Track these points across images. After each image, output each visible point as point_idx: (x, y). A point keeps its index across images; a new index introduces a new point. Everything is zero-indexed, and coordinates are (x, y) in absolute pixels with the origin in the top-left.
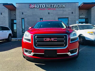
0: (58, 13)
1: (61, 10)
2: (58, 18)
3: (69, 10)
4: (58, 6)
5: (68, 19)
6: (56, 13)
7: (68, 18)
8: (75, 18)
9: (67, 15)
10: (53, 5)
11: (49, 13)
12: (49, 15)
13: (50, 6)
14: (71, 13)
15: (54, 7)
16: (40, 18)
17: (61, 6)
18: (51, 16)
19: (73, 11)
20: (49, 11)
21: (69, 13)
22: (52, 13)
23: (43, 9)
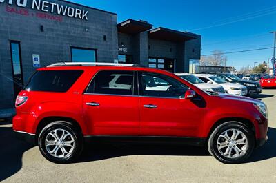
0: (69, 33)
1: (78, 26)
2: (72, 47)
3: (97, 30)
4: (71, 14)
5: (94, 52)
6: (64, 32)
7: (96, 50)
8: (111, 52)
9: (93, 41)
10: (55, 6)
11: (42, 28)
12: (41, 33)
13: (43, 6)
14: (101, 37)
15: (59, 13)
16: (12, 42)
17: (78, 15)
18: (49, 37)
19: (106, 34)
20: (42, 22)
21: (97, 37)
22: (52, 30)
23: (18, 10)
